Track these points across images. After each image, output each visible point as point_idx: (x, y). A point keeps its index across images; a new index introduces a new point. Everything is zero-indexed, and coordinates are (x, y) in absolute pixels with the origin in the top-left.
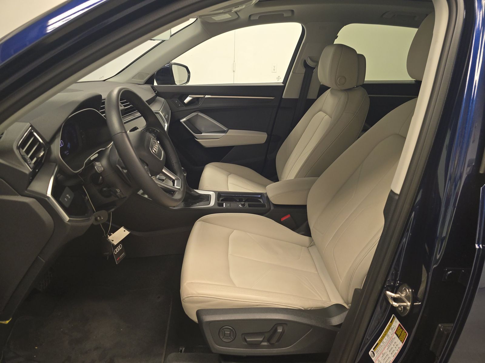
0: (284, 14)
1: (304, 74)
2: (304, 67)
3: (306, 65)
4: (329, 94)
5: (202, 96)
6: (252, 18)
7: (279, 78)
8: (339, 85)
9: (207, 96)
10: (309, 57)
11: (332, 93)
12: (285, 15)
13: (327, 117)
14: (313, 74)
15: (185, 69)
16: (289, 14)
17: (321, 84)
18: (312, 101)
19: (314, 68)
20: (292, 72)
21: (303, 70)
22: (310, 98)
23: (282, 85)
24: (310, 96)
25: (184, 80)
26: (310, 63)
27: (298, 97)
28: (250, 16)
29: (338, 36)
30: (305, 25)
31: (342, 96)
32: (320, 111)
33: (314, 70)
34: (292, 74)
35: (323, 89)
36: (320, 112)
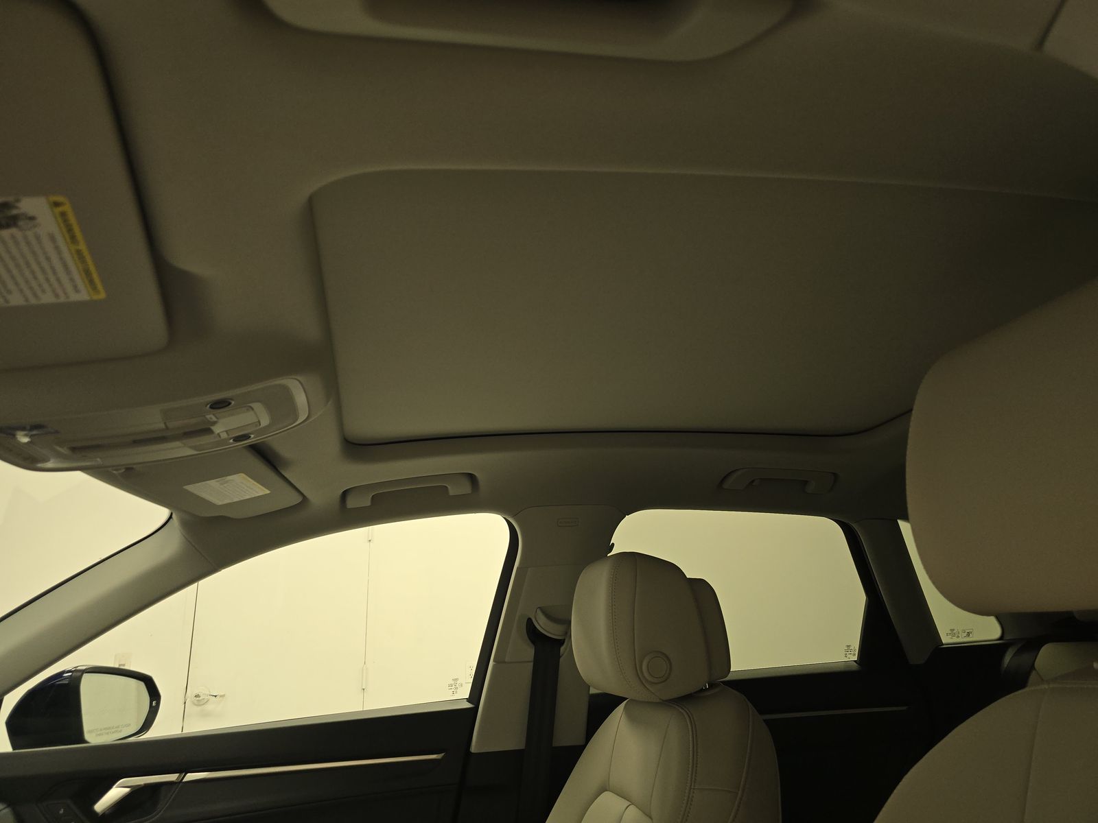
0: (449, 487)
1: (532, 664)
2: (529, 641)
3: (533, 634)
4: (624, 721)
5: (173, 777)
6: (352, 503)
7: (454, 685)
8: (652, 683)
9: (191, 777)
10: (539, 608)
11: (631, 716)
12: (452, 491)
13: (633, 810)
14: (561, 660)
15: (142, 685)
16: (465, 488)
17: (593, 691)
18: (572, 755)
19: (561, 642)
20: (494, 661)
21: (528, 652)
22: (565, 745)
23: (468, 705)
24: (565, 735)
25: (129, 725)
26: (544, 625)
27: (522, 746)
28: (345, 494)
29: (613, 544)
30: (514, 516)
31: (671, 724)
32: (603, 789)
33: (562, 649)
34: (494, 666)
35: (601, 707)
36: (607, 796)
